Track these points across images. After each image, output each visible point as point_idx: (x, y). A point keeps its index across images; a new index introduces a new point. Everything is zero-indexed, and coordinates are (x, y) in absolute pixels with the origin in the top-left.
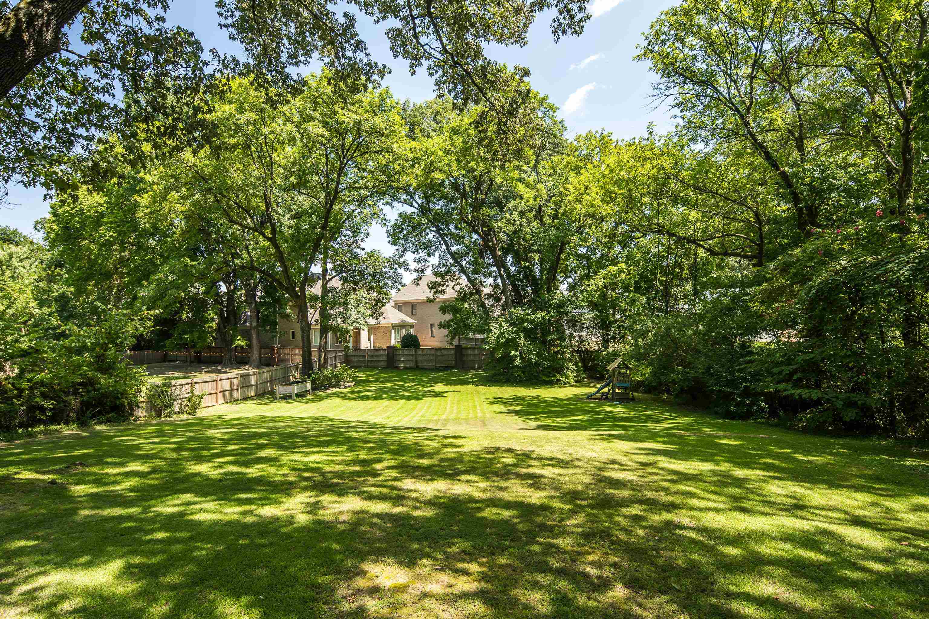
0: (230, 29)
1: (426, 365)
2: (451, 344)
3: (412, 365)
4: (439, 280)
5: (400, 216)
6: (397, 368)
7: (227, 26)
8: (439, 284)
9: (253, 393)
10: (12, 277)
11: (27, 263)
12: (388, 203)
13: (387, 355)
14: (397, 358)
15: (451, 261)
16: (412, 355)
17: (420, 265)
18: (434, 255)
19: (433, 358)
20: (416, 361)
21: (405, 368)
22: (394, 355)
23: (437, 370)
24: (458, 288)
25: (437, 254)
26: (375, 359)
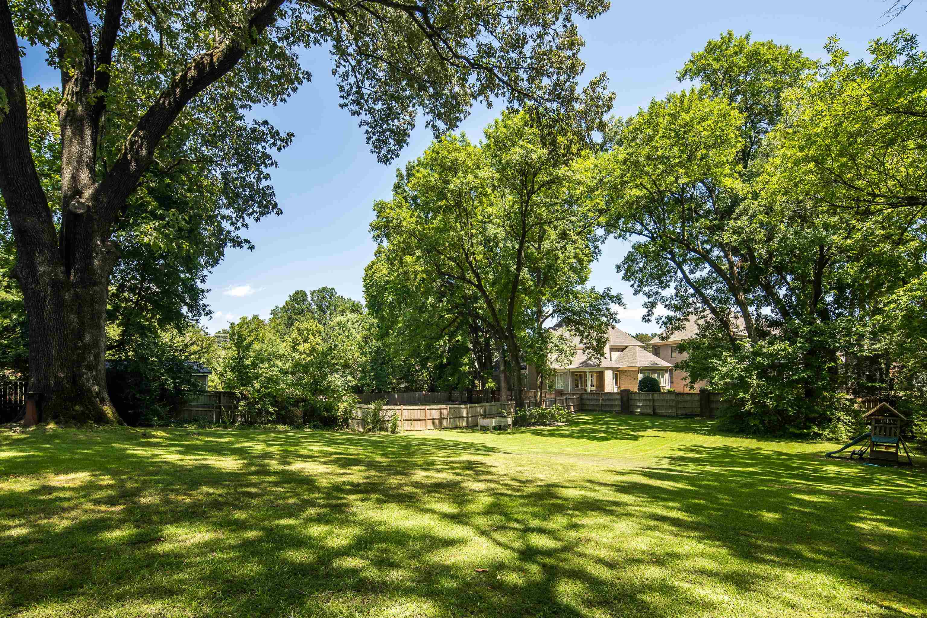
0: (350, 107)
1: (664, 412)
2: (692, 388)
3: (650, 411)
4: (678, 314)
5: (633, 247)
6: (633, 414)
7: (346, 105)
8: (678, 320)
9: (464, 424)
10: (348, 337)
11: (356, 326)
12: (620, 235)
13: (622, 400)
14: (632, 402)
15: (691, 291)
16: (649, 400)
17: (650, 300)
18: (669, 286)
19: (674, 404)
20: (654, 406)
21: (642, 414)
22: (629, 399)
23: (678, 417)
24: (702, 322)
25: (673, 285)
26: (610, 403)
